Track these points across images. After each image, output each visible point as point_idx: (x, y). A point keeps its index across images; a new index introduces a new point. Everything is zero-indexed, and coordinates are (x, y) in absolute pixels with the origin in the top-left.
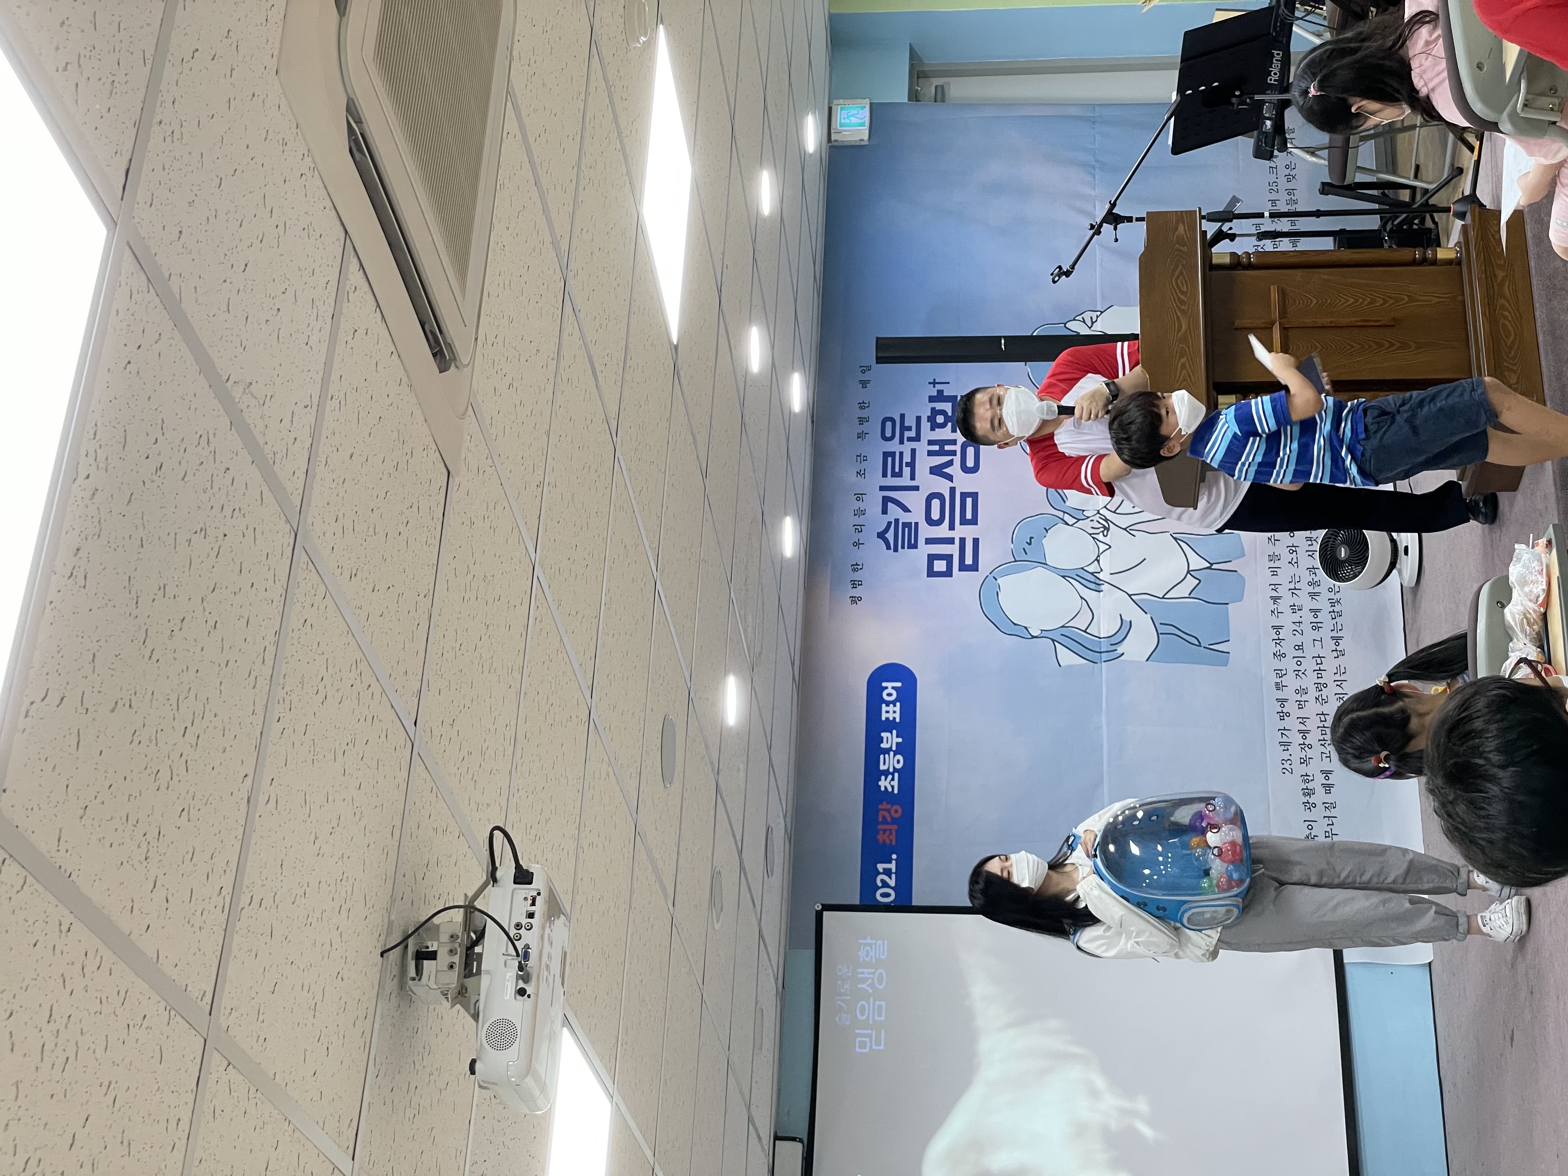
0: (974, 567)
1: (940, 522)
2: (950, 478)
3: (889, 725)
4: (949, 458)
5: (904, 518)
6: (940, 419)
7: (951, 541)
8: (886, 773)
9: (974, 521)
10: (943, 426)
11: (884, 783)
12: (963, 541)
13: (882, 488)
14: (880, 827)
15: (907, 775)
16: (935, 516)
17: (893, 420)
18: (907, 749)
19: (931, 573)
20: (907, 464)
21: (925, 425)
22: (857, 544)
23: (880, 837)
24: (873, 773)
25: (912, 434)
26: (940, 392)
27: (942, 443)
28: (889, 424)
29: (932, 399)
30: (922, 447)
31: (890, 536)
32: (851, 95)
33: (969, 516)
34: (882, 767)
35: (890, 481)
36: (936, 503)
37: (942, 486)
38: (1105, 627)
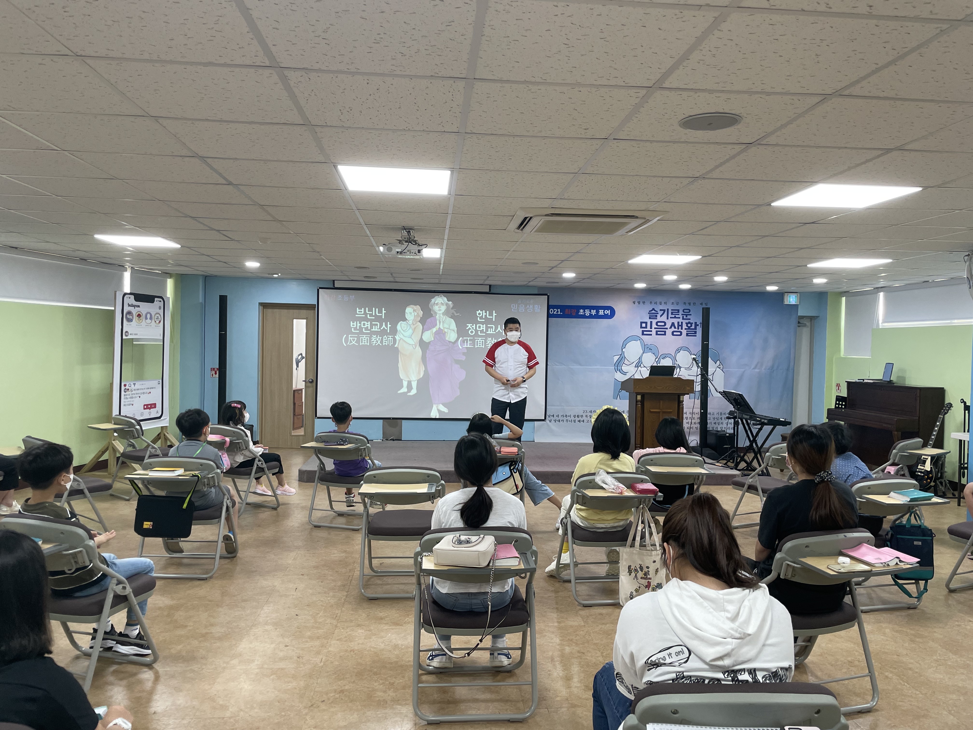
0: (643, 334)
1: (657, 325)
2: (671, 328)
3: (598, 312)
4: (677, 327)
5: (659, 316)
6: (689, 325)
7: (651, 328)
8: (584, 311)
9: (657, 334)
10: (687, 326)
11: (582, 311)
12: (651, 331)
13: (668, 309)
14: (570, 310)
15: (584, 317)
16: (659, 324)
17: (689, 312)
18: (591, 316)
19: (642, 323)
20: (675, 316)
21: (687, 321)
22: (651, 303)
23: (567, 310)
24: (585, 308)
25: (685, 317)
26: (698, 325)
27: (682, 326)
28: (688, 311)
29: (696, 323)
30: (680, 320)
31: (653, 312)
32: (800, 299)
33: (658, 333)
34: (586, 310)
35: (670, 312)
36: (663, 324)
37: (668, 326)
38: (624, 368)
